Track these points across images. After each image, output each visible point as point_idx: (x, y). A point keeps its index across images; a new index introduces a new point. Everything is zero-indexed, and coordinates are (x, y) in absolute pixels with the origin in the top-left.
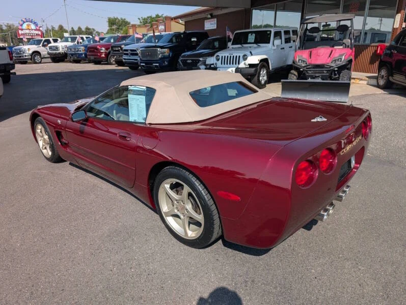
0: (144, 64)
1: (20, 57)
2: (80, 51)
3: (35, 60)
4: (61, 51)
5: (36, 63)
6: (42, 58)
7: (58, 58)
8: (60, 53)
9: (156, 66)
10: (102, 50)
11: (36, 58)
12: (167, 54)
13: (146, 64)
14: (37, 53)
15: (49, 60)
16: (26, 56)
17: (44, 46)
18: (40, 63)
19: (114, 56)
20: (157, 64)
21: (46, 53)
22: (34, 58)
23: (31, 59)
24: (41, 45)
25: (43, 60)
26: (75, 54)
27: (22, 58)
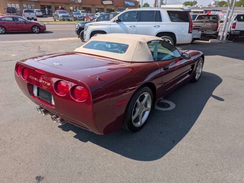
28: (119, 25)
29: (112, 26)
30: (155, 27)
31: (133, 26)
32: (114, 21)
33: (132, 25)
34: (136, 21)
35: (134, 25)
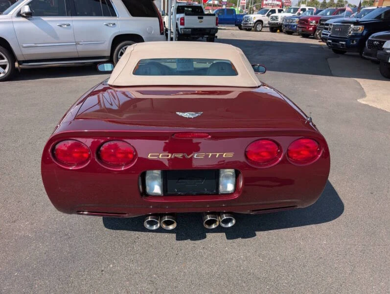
0: (331, 41)
1: (246, 24)
2: (294, 23)
3: (256, 28)
4: (279, 21)
5: (256, 31)
6: (263, 27)
7: (275, 28)
8: (277, 23)
9: (342, 44)
10: (312, 23)
11: (258, 26)
12: (360, 32)
13: (333, 41)
14: (260, 22)
15: (268, 29)
16: (250, 24)
17: (268, 15)
18: (260, 31)
19: (319, 30)
20: (344, 43)
21: (267, 22)
22: (256, 26)
23: (254, 27)
24: (266, 15)
25: (264, 29)
26: (289, 25)
27: (247, 25)
28: (33, 23)
29: (16, 26)
30: (107, 25)
31: (65, 25)
32: (19, 15)
33: (63, 23)
34: (68, 15)
35: (67, 23)
